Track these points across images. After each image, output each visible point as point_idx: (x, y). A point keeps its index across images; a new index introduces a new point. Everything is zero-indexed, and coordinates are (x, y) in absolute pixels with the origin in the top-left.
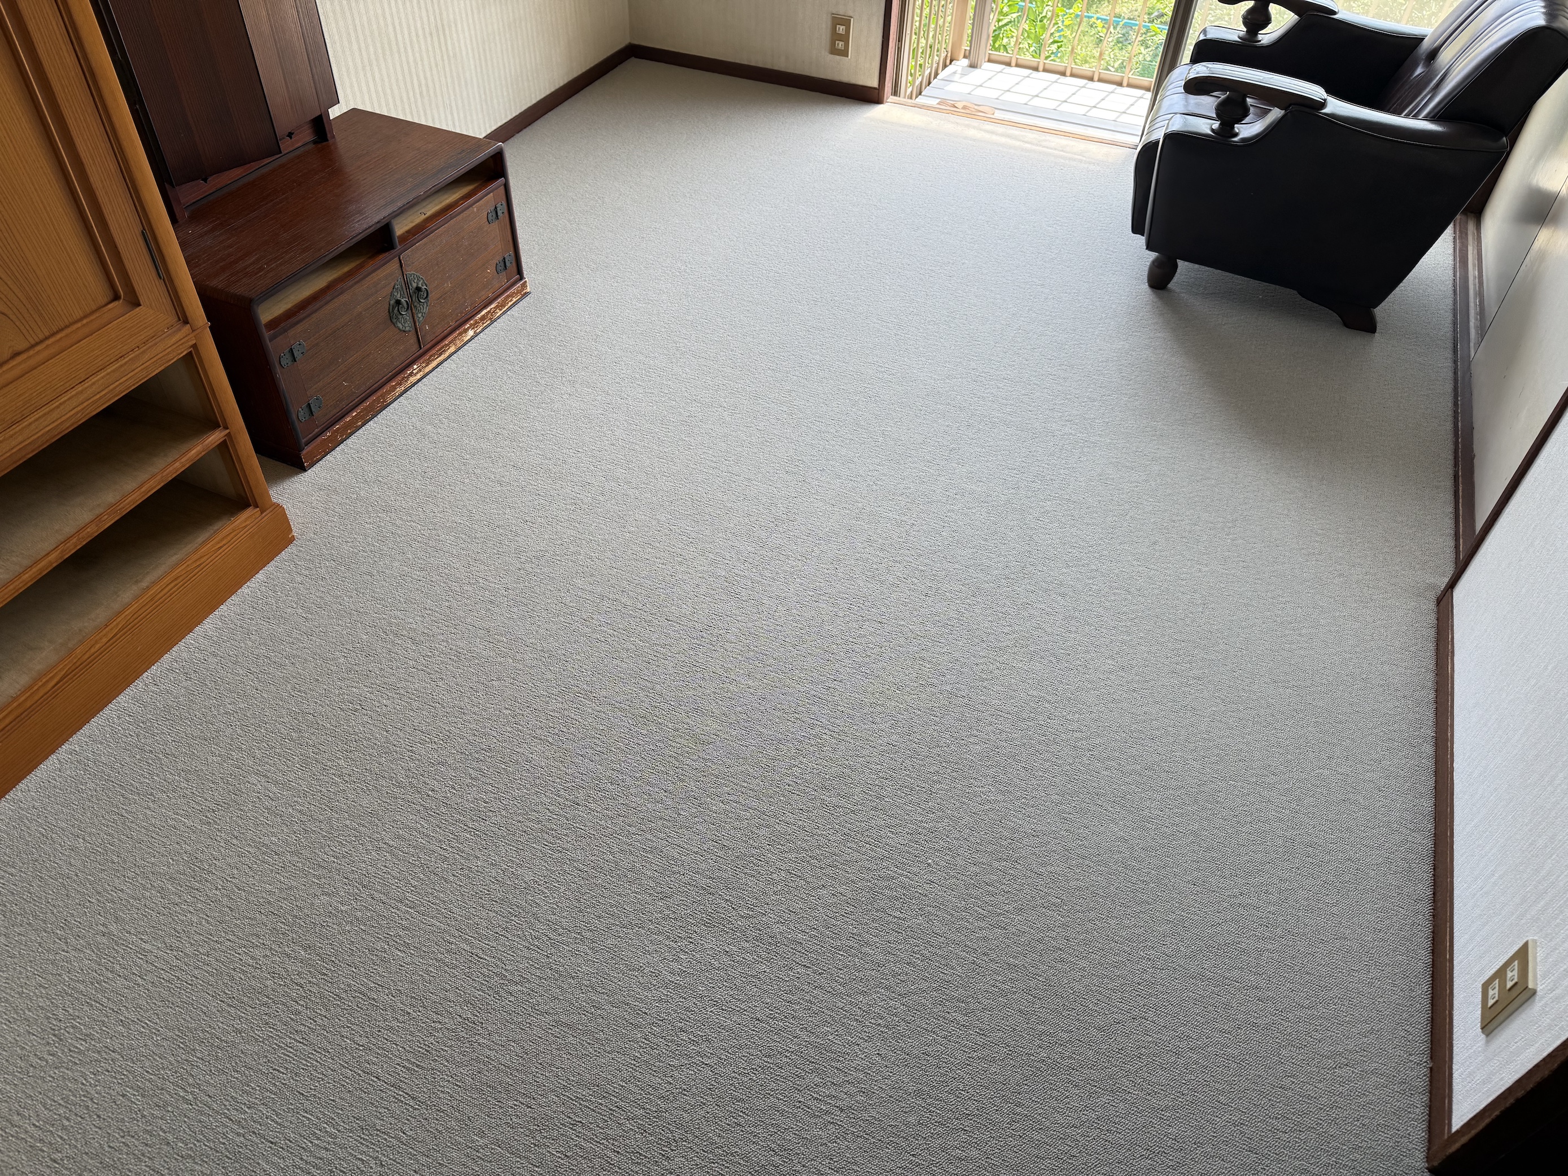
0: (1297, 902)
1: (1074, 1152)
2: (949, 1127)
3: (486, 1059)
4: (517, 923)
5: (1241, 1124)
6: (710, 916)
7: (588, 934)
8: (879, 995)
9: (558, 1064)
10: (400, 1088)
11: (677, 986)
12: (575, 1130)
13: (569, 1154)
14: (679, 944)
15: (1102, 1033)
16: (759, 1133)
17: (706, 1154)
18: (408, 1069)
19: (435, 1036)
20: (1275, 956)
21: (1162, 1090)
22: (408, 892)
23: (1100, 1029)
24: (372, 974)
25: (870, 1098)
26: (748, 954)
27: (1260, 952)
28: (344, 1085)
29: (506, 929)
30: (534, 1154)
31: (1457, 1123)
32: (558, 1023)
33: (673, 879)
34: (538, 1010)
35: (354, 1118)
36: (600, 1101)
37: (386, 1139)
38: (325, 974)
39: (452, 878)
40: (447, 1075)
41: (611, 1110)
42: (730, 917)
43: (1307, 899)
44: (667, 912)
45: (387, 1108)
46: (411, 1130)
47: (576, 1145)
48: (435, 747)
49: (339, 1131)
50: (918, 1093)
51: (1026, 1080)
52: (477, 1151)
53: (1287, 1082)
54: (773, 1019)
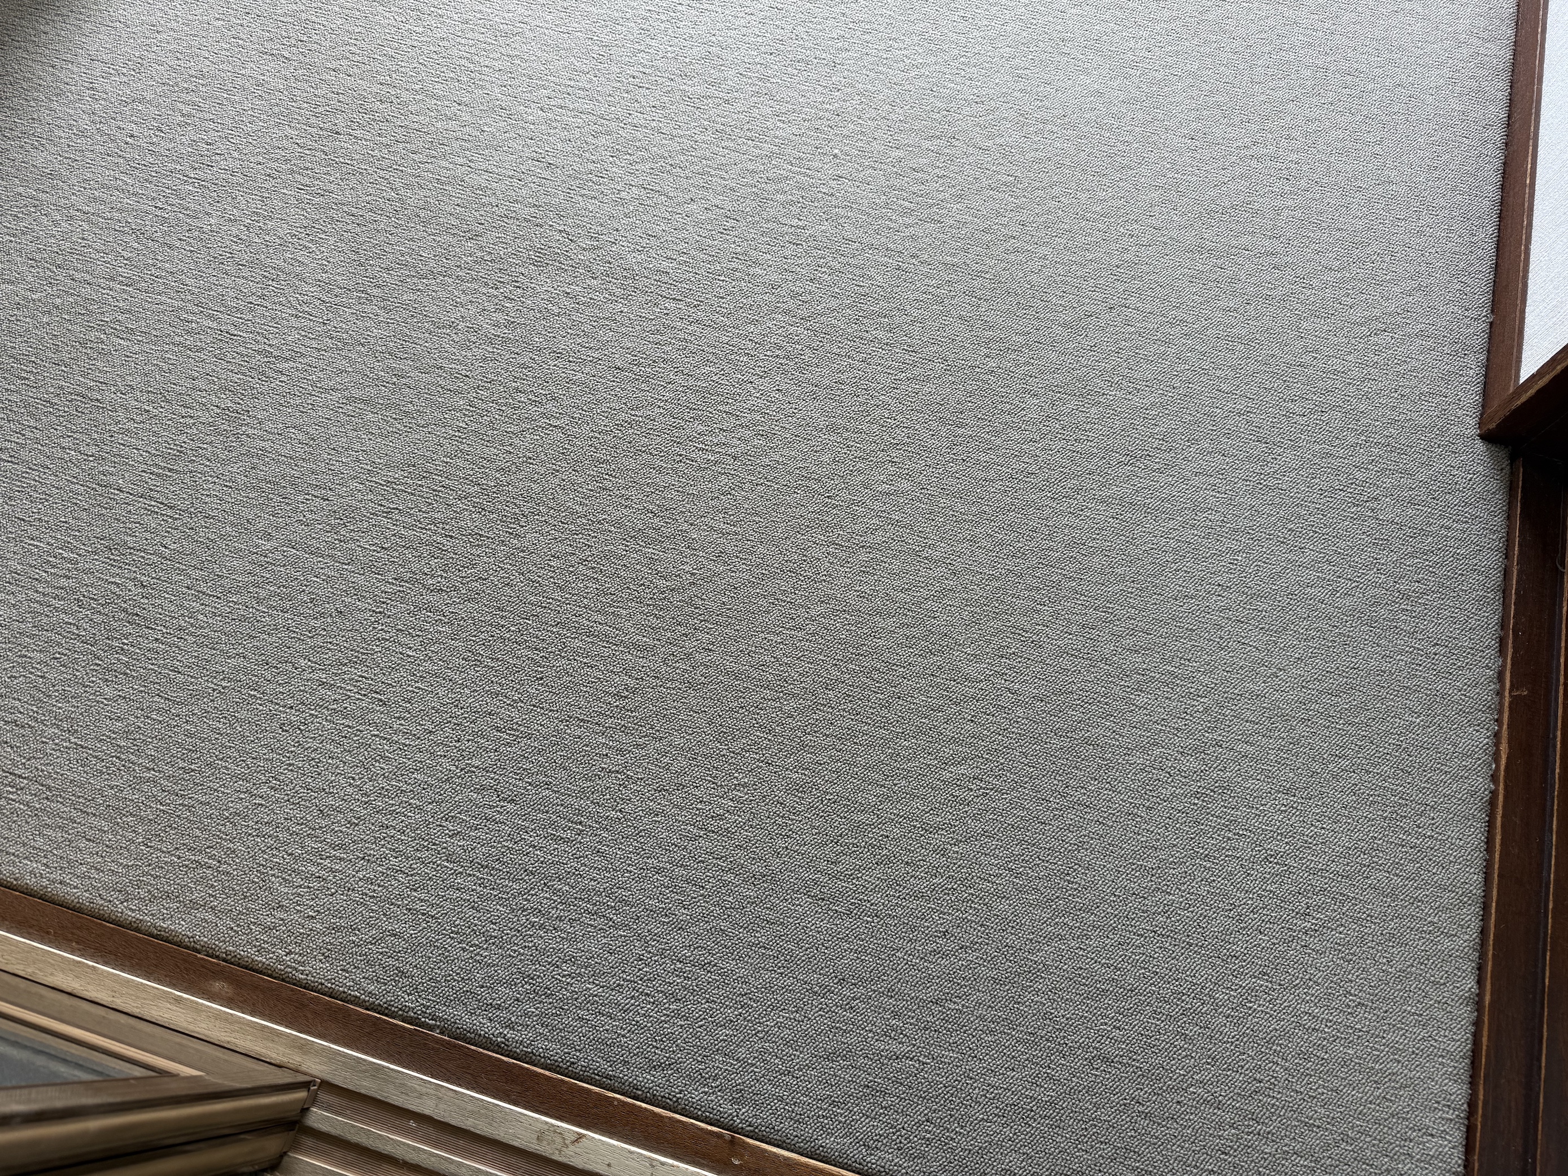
0: (1328, 145)
1: (1033, 468)
2: (872, 461)
3: (260, 452)
4: (277, 288)
5: (1248, 412)
6: (539, 253)
7: (375, 292)
8: (775, 322)
9: (357, 446)
10: (151, 498)
11: (505, 341)
12: (391, 518)
13: (386, 545)
14: (502, 291)
15: (1070, 330)
16: (632, 496)
17: (566, 526)
18: (158, 475)
19: (187, 433)
20: (1298, 214)
21: (1147, 386)
22: (121, 267)
23: (1065, 325)
24: (90, 371)
25: (771, 441)
26: (597, 293)
27: (1278, 211)
28: (76, 504)
29: (262, 297)
30: (340, 551)
31: (1525, 374)
32: (351, 400)
33: (482, 213)
34: (320, 388)
35: (98, 538)
36: (420, 483)
37: (143, 557)
38: (25, 379)
39: (178, 244)
40: (211, 476)
41: (434, 491)
42: (567, 251)
43: (1344, 139)
44: (479, 254)
45: (139, 523)
46: (175, 543)
47: (394, 535)
48: (125, 79)
49: (80, 555)
50: (832, 429)
51: (970, 396)
52: (265, 556)
53: (1307, 359)
54: (638, 365)
